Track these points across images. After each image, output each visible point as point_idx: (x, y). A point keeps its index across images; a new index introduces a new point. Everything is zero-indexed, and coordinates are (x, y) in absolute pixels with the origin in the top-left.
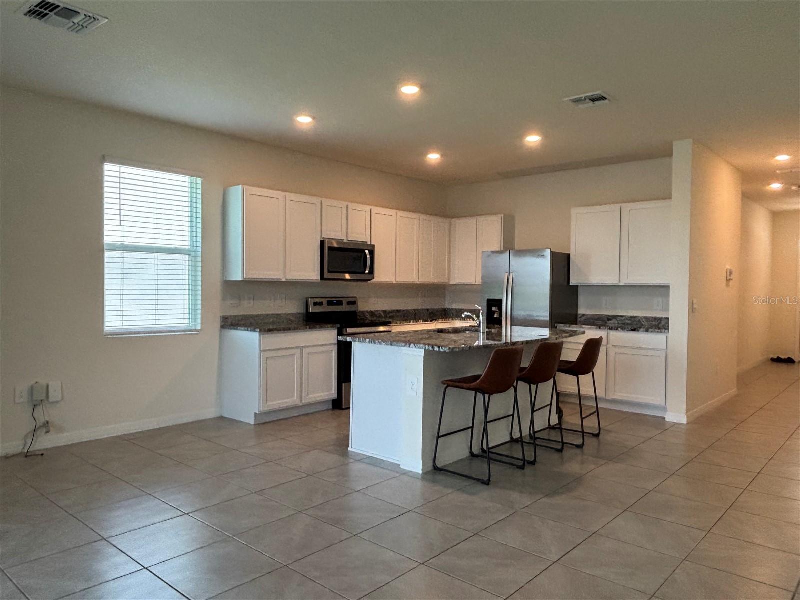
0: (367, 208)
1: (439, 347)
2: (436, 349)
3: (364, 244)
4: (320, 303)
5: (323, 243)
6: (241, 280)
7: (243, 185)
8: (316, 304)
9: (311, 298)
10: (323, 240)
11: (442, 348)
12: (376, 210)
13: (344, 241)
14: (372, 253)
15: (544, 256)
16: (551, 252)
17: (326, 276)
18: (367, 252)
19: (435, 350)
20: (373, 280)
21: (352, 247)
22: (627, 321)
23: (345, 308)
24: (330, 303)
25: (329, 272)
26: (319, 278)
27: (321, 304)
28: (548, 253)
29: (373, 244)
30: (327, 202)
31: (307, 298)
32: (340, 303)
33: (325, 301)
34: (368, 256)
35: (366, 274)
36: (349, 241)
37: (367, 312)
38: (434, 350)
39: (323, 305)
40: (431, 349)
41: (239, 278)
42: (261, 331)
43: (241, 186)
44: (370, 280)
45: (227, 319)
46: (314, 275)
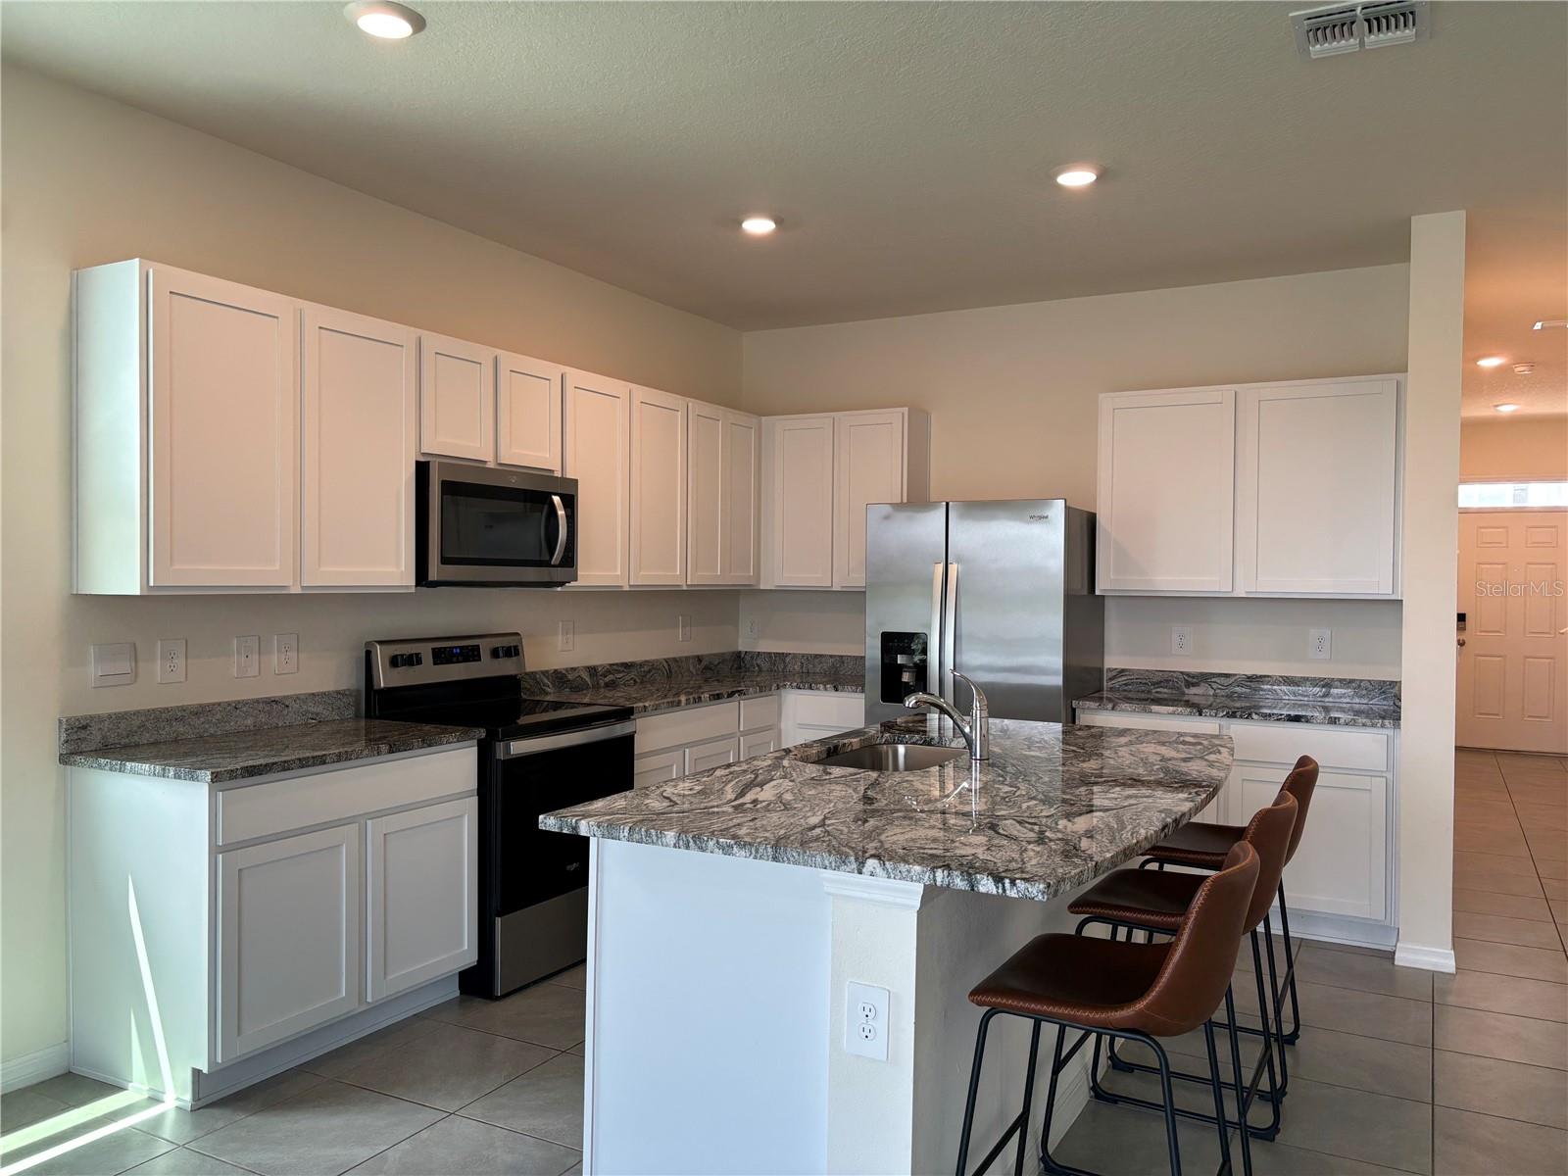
0: (554, 370)
1: (998, 879)
2: (986, 885)
3: (546, 476)
4: (411, 656)
5: (422, 470)
6: (137, 592)
7: (141, 257)
8: (395, 662)
9: (381, 643)
10: (422, 459)
11: (1013, 882)
12: (575, 376)
13: (488, 466)
14: (570, 502)
15: (1047, 517)
16: (1067, 508)
17: (434, 574)
18: (556, 499)
19: (982, 889)
20: (573, 584)
21: (514, 483)
22: (1238, 689)
23: (486, 668)
24: (441, 657)
25: (445, 561)
26: (410, 580)
27: (413, 660)
28: (1057, 511)
29: (569, 476)
30: (433, 341)
31: (368, 644)
32: (471, 654)
33: (426, 651)
34: (561, 512)
35: (554, 566)
36: (501, 464)
37: (545, 673)
38: (973, 890)
39: (419, 662)
40: (960, 883)
41: (129, 584)
42: (216, 778)
43: (137, 260)
44: (562, 584)
45: (85, 727)
46: (395, 568)
